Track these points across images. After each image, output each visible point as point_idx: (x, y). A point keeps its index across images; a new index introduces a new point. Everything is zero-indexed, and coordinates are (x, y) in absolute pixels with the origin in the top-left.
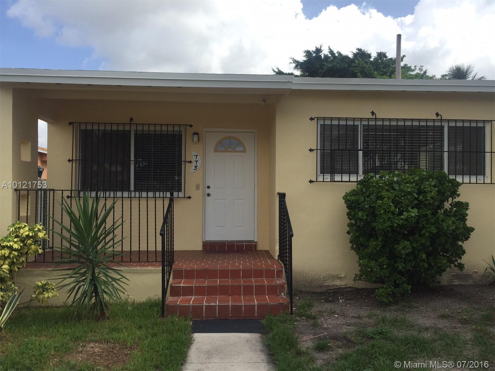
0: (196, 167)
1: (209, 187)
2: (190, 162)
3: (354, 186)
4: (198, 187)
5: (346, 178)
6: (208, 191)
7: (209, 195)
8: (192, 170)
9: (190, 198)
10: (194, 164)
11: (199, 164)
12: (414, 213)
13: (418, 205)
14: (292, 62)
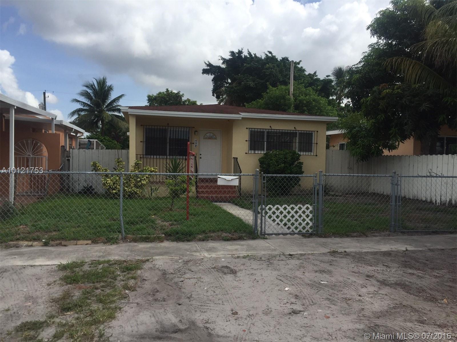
0: (196, 146)
2: (193, 143)
3: (263, 155)
4: (197, 154)
5: (259, 152)
6: (200, 156)
7: (201, 158)
8: (194, 147)
10: (195, 144)
11: (197, 144)
12: (283, 165)
13: (285, 163)
14: (221, 59)
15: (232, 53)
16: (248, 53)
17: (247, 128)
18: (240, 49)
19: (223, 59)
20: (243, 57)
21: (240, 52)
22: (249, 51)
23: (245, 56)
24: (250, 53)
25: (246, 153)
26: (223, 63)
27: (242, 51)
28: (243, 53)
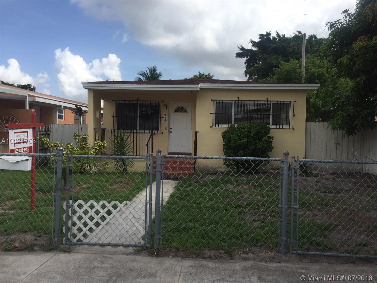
0: (165, 119)
1: (171, 129)
2: (163, 117)
4: (166, 129)
6: (171, 130)
7: (171, 132)
8: (164, 121)
9: (162, 133)
10: (165, 118)
11: (167, 118)
14: (250, 42)
15: (261, 36)
16: (277, 35)
17: (212, 100)
18: (269, 32)
19: (252, 42)
20: (272, 38)
21: (268, 34)
22: (277, 33)
23: (274, 38)
24: (278, 35)
25: (211, 127)
26: (253, 46)
27: (270, 33)
28: (271, 35)
